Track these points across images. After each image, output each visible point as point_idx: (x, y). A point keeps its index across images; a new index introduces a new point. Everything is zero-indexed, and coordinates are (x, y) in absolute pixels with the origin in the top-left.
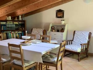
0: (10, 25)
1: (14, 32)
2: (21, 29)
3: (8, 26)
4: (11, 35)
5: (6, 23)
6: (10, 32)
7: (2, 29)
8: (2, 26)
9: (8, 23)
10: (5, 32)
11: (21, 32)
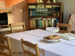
0: (41, 10)
1: (46, 19)
2: (55, 15)
3: (38, 10)
4: (41, 22)
5: (36, 7)
6: (41, 18)
7: (31, 15)
8: (31, 11)
9: (39, 6)
10: (35, 19)
11: (55, 20)
